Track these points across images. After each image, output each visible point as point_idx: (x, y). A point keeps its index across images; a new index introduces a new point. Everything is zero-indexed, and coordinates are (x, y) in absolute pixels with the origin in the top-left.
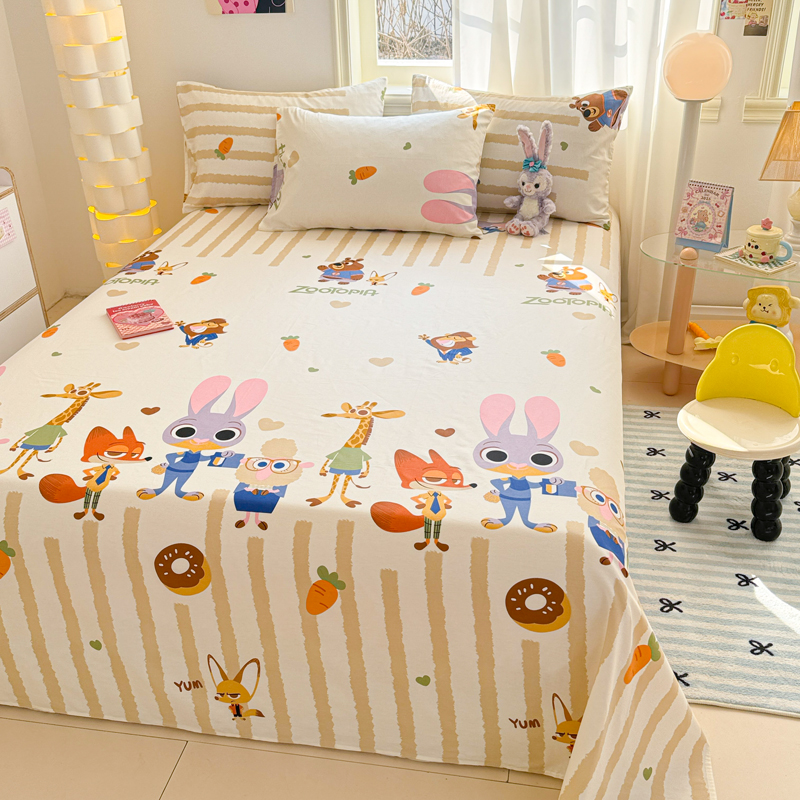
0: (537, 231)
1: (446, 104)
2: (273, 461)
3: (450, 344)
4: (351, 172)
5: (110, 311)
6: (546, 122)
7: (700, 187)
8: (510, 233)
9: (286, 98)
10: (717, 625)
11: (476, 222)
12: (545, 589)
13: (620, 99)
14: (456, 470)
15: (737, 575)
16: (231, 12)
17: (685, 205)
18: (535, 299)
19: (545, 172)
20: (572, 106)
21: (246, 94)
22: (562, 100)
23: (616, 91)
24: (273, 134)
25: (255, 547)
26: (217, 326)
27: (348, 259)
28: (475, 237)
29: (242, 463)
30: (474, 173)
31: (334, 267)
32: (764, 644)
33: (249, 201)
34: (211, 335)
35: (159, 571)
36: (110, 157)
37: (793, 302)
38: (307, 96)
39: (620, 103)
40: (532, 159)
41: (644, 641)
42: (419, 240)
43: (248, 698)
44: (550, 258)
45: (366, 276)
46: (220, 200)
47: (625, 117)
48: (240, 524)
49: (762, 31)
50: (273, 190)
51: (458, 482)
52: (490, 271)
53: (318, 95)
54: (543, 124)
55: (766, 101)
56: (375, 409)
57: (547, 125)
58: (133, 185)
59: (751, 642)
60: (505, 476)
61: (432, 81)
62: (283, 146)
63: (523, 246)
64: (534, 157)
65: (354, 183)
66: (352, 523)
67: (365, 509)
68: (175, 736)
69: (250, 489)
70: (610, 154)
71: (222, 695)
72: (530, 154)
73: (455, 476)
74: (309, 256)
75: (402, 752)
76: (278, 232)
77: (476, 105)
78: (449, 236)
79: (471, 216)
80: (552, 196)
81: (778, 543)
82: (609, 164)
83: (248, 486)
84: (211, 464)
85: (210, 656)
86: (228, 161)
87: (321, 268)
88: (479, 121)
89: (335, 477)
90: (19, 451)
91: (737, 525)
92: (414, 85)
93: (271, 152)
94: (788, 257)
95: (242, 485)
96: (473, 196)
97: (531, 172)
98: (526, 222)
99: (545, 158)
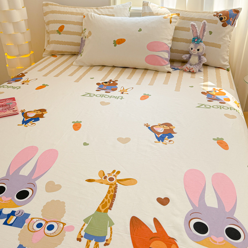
0: (198, 70)
1: (157, 13)
2: (47, 223)
3: (161, 130)
4: (114, 41)
8: (185, 71)
9: (88, 9)
11: (169, 65)
13: (236, 13)
19: (202, 44)
20: (214, 15)
21: (71, 7)
22: (209, 13)
23: (234, 10)
24: (81, 24)
26: (41, 113)
27: (111, 80)
28: (169, 72)
30: (170, 43)
31: (104, 84)
33: (71, 53)
34: (36, 119)
36: (12, 32)
38: (97, 9)
39: (236, 15)
40: (196, 38)
42: (143, 72)
44: (205, 83)
46: (58, 52)
50: (81, 48)
52: (178, 89)
53: (102, 8)
56: (119, 177)
57: (204, 23)
58: (22, 44)
61: (151, 4)
62: (85, 29)
63: (191, 77)
64: (197, 37)
65: (115, 46)
70: (230, 38)
74: (93, 78)
77: (170, 14)
78: (157, 71)
79: (167, 62)
80: (204, 55)
82: (230, 42)
84: (5, 223)
86: (62, 35)
87: (98, 84)
88: (173, 20)
89: (87, 243)
92: (143, 6)
93: (81, 32)
96: (169, 53)
97: (196, 44)
98: (192, 66)
99: (203, 38)
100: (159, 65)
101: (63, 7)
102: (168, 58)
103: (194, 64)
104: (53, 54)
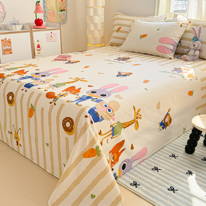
3: (124, 74)
4: (141, 35)
9: (138, 18)
10: (165, 179)
12: (70, 121)
14: (79, 92)
15: (189, 171)
18: (164, 71)
21: (129, 16)
24: (130, 26)
25: (23, 95)
26: (77, 62)
27: (128, 57)
30: (176, 40)
31: (123, 58)
32: (175, 189)
34: (73, 63)
35: (7, 98)
36: (93, 29)
40: (195, 37)
41: (94, 147)
43: (19, 140)
46: (115, 44)
48: (22, 90)
56: (83, 80)
59: (171, 187)
61: (179, 15)
66: (42, 94)
71: (15, 137)
72: (195, 35)
73: (77, 93)
74: (120, 56)
84: (32, 79)
85: (13, 125)
88: (183, 25)
89: (51, 86)
91: (205, 160)
92: (174, 16)
97: (194, 41)
101: (124, 16)
102: (172, 49)
103: (191, 55)
104: (112, 45)
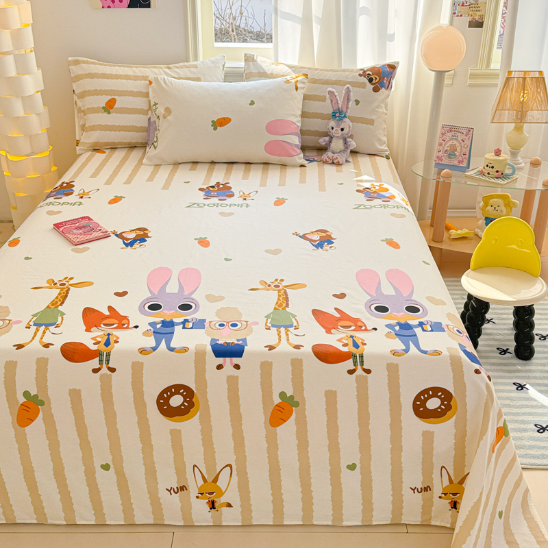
0: (344, 161)
1: (271, 74)
2: (228, 323)
3: (316, 237)
4: (213, 122)
5: (57, 226)
6: (347, 85)
7: (450, 128)
8: (326, 162)
9: (153, 69)
10: (511, 417)
11: (302, 155)
12: (440, 394)
13: (392, 70)
14: (358, 320)
15: (514, 384)
16: (109, 7)
17: (441, 141)
18: (361, 205)
19: (346, 120)
20: (360, 75)
21: (123, 66)
22: (352, 71)
23: (388, 65)
24: (147, 95)
25: (233, 383)
26: (142, 232)
27: (218, 183)
28: (302, 166)
29: (207, 325)
30: (299, 121)
31: (210, 188)
32: (544, 426)
33: (129, 144)
34: (141, 239)
35: (160, 406)
36: (22, 114)
37: (514, 203)
38: (169, 68)
39: (391, 73)
40: (338, 111)
41: (501, 424)
43: (221, 494)
44: (359, 178)
45: (237, 195)
47: (394, 82)
48: (220, 367)
49: (479, 25)
50: (149, 135)
51: (363, 328)
52: (322, 188)
53: (178, 67)
54: (345, 87)
55: (483, 71)
56: (284, 284)
57: (348, 88)
58: (38, 134)
59: (535, 425)
60: (393, 322)
61: (258, 58)
62: (156, 104)
63: (337, 171)
64: (339, 110)
65: (215, 129)
66: (301, 360)
67: (307, 349)
68: (163, 530)
69: (219, 342)
70: (386, 108)
71: (202, 494)
72: (336, 108)
73: (359, 324)
74: (189, 182)
75: (333, 521)
76: (158, 166)
77: (294, 76)
78: (284, 166)
79: (298, 151)
80: (351, 137)
81: (534, 360)
82: (386, 114)
83: (218, 340)
84: (184, 328)
85: (195, 466)
87: (201, 190)
88: (299, 85)
89: (277, 330)
90: (34, 328)
91: (504, 352)
92: (246, 60)
93: (146, 107)
94: (513, 173)
95: (213, 340)
96: (299, 137)
97: (338, 120)
98: (336, 154)
99: (347, 111)
100: (288, 156)
101: (107, 67)
102: (298, 143)
103: (338, 150)
